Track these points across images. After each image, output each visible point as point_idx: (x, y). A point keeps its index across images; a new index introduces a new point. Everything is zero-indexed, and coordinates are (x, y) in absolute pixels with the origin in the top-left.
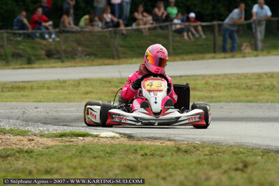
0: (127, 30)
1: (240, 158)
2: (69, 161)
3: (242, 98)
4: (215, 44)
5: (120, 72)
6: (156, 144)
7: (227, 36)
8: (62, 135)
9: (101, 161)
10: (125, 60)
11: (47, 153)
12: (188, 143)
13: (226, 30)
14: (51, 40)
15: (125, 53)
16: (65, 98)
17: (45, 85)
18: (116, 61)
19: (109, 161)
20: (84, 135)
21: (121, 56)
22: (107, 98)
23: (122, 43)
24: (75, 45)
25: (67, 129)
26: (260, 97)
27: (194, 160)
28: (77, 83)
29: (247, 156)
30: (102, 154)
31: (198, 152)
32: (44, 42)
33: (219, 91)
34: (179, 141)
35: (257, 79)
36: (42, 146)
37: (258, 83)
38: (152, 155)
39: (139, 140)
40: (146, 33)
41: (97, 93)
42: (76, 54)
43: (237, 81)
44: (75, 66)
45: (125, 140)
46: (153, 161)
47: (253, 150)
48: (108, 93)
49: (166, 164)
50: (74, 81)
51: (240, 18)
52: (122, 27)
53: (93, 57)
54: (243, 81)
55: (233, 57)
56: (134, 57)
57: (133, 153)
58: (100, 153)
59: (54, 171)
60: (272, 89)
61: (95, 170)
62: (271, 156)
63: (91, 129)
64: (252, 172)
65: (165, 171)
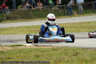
1: (75, 51)
2: (16, 54)
3: (75, 31)
4: (65, 13)
5: (32, 23)
6: (45, 48)
7: (69, 10)
8: (13, 46)
9: (27, 54)
10: (34, 19)
11: (8, 52)
12: (57, 47)
13: (68, 8)
15: (34, 17)
16: (14, 33)
17: (7, 29)
18: (31, 20)
19: (30, 54)
20: (21, 46)
21: (32, 18)
22: (28, 33)
23: (33, 13)
24: (16, 15)
25: (15, 44)
26: (81, 30)
27: (59, 53)
28: (18, 28)
29: (77, 51)
30: (27, 52)
31: (60, 50)
32: (6, 14)
33: (67, 29)
35: (79, 24)
36: (6, 50)
37: (80, 26)
38: (44, 51)
39: (40, 46)
40: (41, 10)
41: (25, 31)
42: (17, 18)
43: (73, 25)
44: (17, 22)
45: (35, 47)
46: (45, 53)
47: (79, 49)
48: (28, 31)
49: (49, 55)
50: (17, 27)
51: (73, 3)
52: (33, 8)
53: (23, 19)
54: (75, 25)
55: (71, 17)
57: (38, 51)
58: (27, 51)
59: (11, 58)
60: (85, 28)
61: (25, 57)
62: (85, 50)
63: (23, 43)
64: (79, 56)
65: (49, 57)
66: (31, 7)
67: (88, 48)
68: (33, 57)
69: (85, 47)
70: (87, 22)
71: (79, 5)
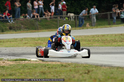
1: (86, 69)
2: (19, 70)
3: (87, 45)
4: (76, 24)
5: (38, 35)
6: (53, 63)
7: (81, 21)
8: (16, 60)
9: (32, 71)
10: (40, 30)
11: (10, 67)
12: (66, 63)
13: (80, 18)
14: (11, 23)
15: (40, 28)
16: (17, 45)
17: (9, 40)
18: (37, 31)
19: (35, 70)
20: (25, 60)
21: (39, 28)
23: (39, 24)
24: (21, 25)
25: (18, 58)
26: (94, 45)
27: (68, 70)
28: (22, 40)
29: (89, 68)
31: (70, 66)
32: (8, 24)
34: (62, 62)
36: (8, 65)
37: (93, 39)
38: (52, 68)
39: (46, 62)
40: (49, 20)
41: (29, 43)
42: (21, 28)
43: (85, 38)
45: (41, 62)
46: (53, 70)
47: (91, 66)
48: (34, 43)
49: (58, 72)
50: (20, 39)
51: (86, 13)
53: (28, 29)
54: (87, 38)
55: (83, 29)
56: (44, 29)
57: (44, 67)
58: (31, 67)
59: (13, 74)
60: (98, 41)
61: (29, 74)
62: (99, 67)
63: (27, 58)
65: (57, 74)
67: (101, 66)
68: (38, 74)
69: (99, 65)
70: (101, 35)
71: (93, 15)
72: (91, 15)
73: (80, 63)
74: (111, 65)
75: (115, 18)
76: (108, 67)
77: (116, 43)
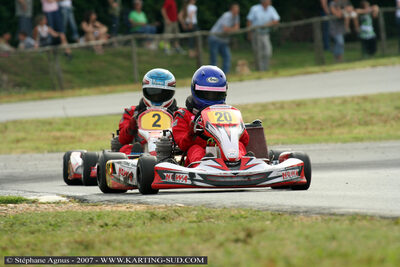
0: (72, 49)
1: (241, 224)
5: (64, 108)
6: (119, 209)
7: (216, 51)
9: (41, 237)
10: (70, 92)
12: (166, 207)
13: (214, 43)
15: (70, 82)
18: (58, 94)
19: (54, 236)
20: (16, 201)
21: (65, 84)
22: (46, 146)
23: (65, 67)
27: (175, 230)
28: (3, 127)
29: (250, 221)
30: (43, 227)
31: (182, 218)
35: (261, 111)
38: (115, 225)
39: (95, 204)
40: (100, 51)
41: (31, 140)
45: (76, 206)
46: (116, 234)
47: (258, 213)
48: (48, 140)
49: (135, 238)
51: (233, 26)
52: (65, 45)
53: (24, 89)
57: (88, 224)
58: (40, 225)
60: (282, 125)
61: (33, 250)
62: (285, 219)
63: (25, 191)
64: (258, 243)
66: (56, 42)
67: (295, 212)
69: (285, 209)
70: (293, 102)
71: (259, 31)
72: (254, 31)
73: (217, 205)
74: (329, 208)
75: (340, 39)
76: (319, 218)
77: (345, 130)
